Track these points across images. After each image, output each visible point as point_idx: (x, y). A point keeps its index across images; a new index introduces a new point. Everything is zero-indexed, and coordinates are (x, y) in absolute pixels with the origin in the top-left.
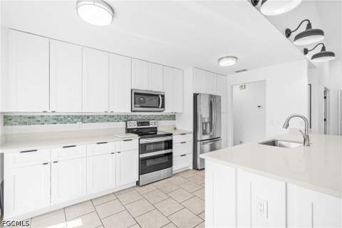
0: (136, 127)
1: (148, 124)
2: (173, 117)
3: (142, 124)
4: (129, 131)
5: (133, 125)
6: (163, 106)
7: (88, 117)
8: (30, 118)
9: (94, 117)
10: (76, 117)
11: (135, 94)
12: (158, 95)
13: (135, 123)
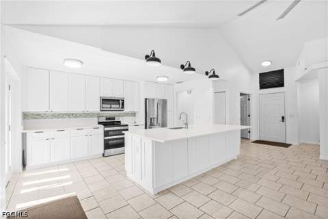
0: (105, 121)
1: (114, 119)
2: (134, 114)
3: (109, 119)
4: (100, 123)
5: (104, 120)
6: (123, 107)
7: (73, 114)
8: (38, 115)
9: (76, 114)
10: (64, 114)
11: (103, 100)
12: (119, 100)
13: (104, 118)
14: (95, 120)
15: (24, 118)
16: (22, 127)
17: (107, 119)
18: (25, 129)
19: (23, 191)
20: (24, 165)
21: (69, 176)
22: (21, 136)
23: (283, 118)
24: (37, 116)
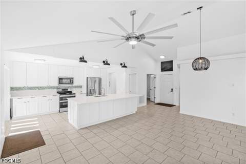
1: (67, 90)
2: (81, 87)
3: (64, 90)
4: (58, 92)
5: (60, 90)
6: (72, 83)
7: (41, 87)
9: (43, 87)
10: (35, 87)
11: (60, 79)
12: (70, 79)
13: (61, 90)
14: (55, 91)
15: (11, 90)
16: (10, 96)
17: (62, 90)
18: (12, 96)
19: (12, 129)
20: (11, 117)
21: (37, 122)
22: (9, 100)
23: (172, 90)
24: (19, 89)
